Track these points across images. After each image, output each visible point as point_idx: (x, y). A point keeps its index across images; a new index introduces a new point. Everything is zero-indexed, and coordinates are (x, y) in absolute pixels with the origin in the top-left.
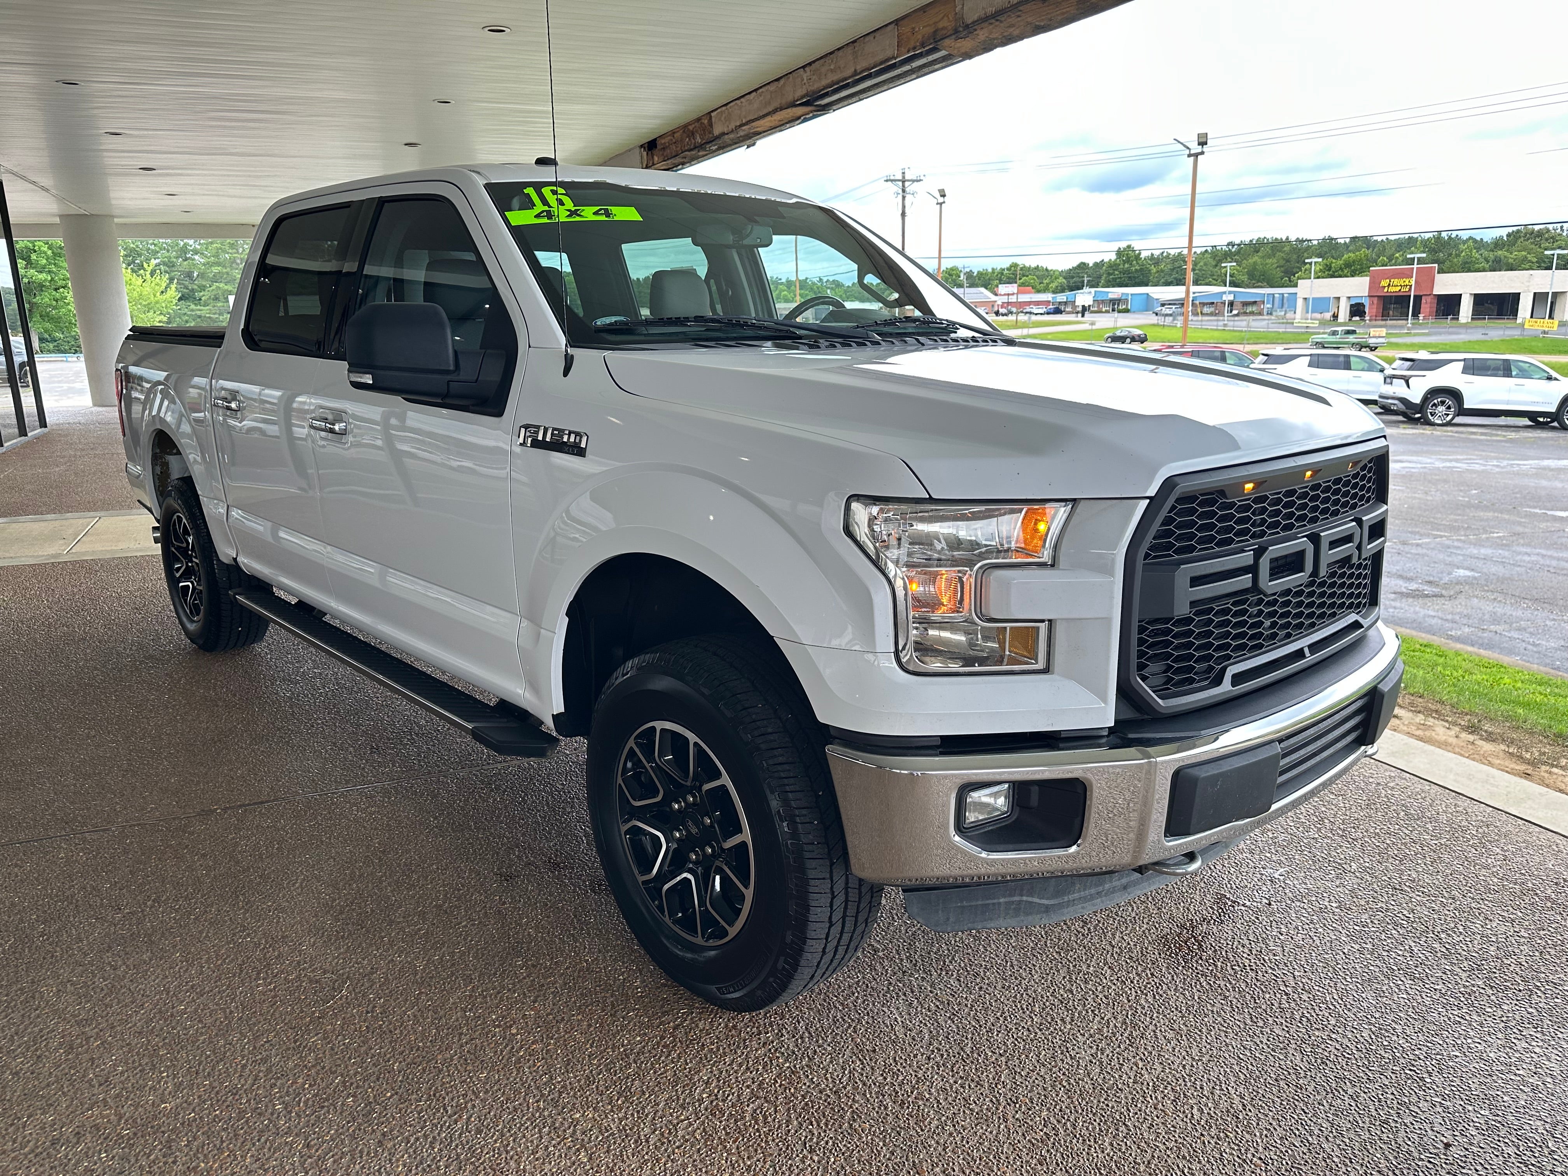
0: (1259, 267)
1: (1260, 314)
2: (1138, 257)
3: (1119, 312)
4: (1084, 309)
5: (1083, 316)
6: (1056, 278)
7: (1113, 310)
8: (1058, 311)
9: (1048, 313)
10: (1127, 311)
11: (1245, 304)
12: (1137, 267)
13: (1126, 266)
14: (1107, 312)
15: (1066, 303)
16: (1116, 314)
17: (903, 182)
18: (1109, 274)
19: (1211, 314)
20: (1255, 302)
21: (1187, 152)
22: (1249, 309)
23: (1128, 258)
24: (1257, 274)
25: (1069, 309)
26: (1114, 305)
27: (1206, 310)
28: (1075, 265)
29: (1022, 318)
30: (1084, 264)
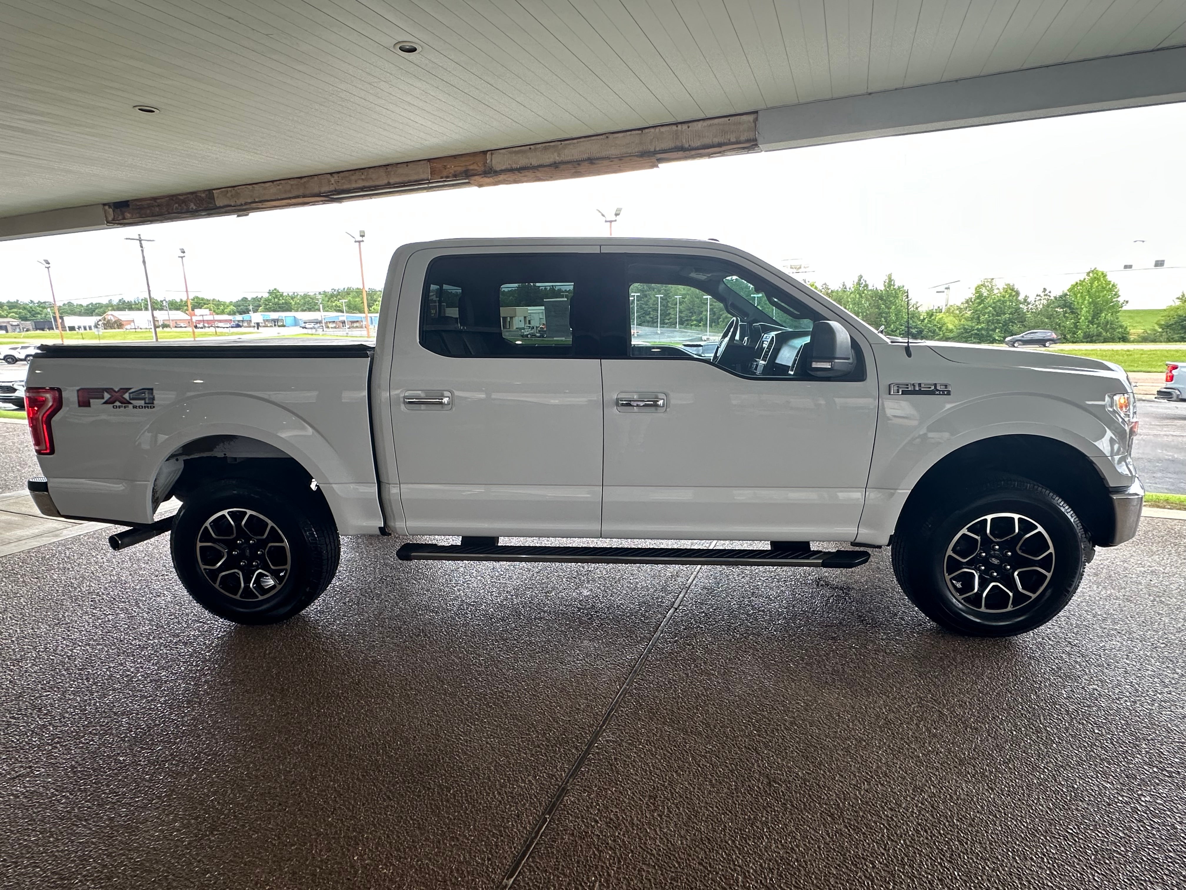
0: (353, 303)
1: (362, 327)
2: (282, 295)
3: (279, 326)
4: (258, 324)
5: (258, 329)
6: (228, 306)
7: (275, 325)
8: (238, 326)
9: (232, 327)
10: (284, 326)
11: (353, 322)
12: (283, 301)
13: (276, 300)
14: (271, 326)
15: (243, 321)
16: (277, 328)
17: (140, 241)
18: (266, 305)
19: (335, 328)
20: (358, 321)
21: (354, 240)
22: (355, 325)
23: (276, 296)
24: (352, 306)
25: (245, 324)
26: (275, 322)
27: (330, 325)
28: (240, 299)
29: (212, 330)
30: (246, 298)
